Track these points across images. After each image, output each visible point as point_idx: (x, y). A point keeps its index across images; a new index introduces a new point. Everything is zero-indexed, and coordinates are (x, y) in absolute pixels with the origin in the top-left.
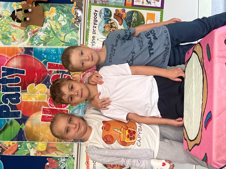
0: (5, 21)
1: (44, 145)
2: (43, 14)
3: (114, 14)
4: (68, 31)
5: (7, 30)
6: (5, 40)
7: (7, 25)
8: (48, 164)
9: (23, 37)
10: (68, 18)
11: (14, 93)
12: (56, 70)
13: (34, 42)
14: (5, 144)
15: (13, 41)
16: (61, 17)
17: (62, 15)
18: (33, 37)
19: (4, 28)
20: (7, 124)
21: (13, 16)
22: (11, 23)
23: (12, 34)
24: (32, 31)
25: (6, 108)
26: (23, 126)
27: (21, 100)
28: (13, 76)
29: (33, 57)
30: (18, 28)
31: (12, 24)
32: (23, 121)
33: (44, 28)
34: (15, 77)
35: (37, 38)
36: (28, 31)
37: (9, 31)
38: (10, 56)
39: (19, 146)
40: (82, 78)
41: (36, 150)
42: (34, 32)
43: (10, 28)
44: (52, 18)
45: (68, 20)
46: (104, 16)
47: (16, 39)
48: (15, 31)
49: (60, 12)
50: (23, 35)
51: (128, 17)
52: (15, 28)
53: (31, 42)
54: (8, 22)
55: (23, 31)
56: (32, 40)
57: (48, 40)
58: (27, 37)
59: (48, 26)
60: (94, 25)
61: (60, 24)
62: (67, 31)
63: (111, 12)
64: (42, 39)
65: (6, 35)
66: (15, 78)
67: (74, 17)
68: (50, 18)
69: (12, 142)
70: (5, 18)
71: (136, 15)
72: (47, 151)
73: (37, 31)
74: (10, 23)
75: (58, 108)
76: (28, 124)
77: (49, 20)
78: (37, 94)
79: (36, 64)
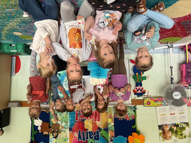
0: (58, 141)
1: (109, 119)
2: (54, 124)
6: (66, 140)
9: (65, 132)
11: (89, 134)
12: (78, 117)
14: (110, 136)
15: (67, 137)
18: (64, 128)
19: (61, 141)
20: (102, 136)
21: (56, 137)
23: (63, 137)
24: (62, 128)
25: (95, 137)
26: (102, 129)
27: (91, 131)
29: (73, 127)
32: (100, 129)
33: (60, 123)
36: (62, 130)
37: (62, 139)
38: (73, 137)
39: (110, 130)
41: (111, 122)
47: (65, 135)
50: (64, 132)
52: (61, 136)
55: (62, 133)
56: (66, 128)
57: (66, 121)
58: (65, 130)
64: (65, 124)
65: (64, 140)
69: (109, 133)
70: (56, 141)
72: (112, 118)
73: (62, 127)
75: (94, 115)
76: (101, 127)
78: (88, 124)
79: (76, 126)
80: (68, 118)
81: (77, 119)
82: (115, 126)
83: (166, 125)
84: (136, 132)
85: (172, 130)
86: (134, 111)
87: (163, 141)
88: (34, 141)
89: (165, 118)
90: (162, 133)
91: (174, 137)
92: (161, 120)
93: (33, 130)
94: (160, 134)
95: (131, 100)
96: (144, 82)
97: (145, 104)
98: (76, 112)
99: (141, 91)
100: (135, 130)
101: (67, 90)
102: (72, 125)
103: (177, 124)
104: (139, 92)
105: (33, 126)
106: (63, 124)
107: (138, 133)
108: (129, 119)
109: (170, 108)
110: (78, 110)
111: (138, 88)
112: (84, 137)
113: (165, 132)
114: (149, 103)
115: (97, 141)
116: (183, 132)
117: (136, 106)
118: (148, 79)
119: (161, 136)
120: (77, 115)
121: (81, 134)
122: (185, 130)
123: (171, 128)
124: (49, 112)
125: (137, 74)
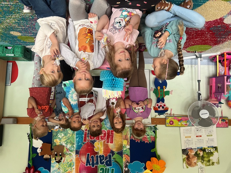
0: (61, 166)
1: (124, 141)
2: (58, 146)
6: (72, 165)
7: (64, 165)
8: (133, 139)
9: (70, 156)
10: (60, 133)
11: (99, 158)
12: (87, 137)
13: (73, 150)
14: (125, 161)
15: (72, 161)
16: (60, 136)
17: (58, 136)
18: (70, 150)
19: (65, 167)
20: (115, 161)
21: (59, 162)
24: (67, 151)
25: (106, 162)
26: (115, 153)
27: (102, 155)
30: (65, 159)
32: (113, 153)
33: (65, 145)
36: (66, 153)
37: (67, 163)
38: (80, 162)
39: (125, 154)
41: (127, 145)
43: (65, 163)
44: (60, 141)
48: (67, 160)
49: (56, 137)
52: (65, 161)
53: (73, 152)
55: (67, 156)
56: (71, 151)
57: (72, 142)
58: (70, 154)
59: (64, 143)
61: (63, 137)
62: (67, 133)
65: (69, 165)
67: (59, 130)
69: (124, 158)
70: (60, 166)
72: (127, 140)
73: (67, 149)
74: (63, 163)
75: (106, 135)
76: (114, 150)
77: (61, 143)
78: (99, 147)
79: (84, 148)
80: (74, 139)
81: (85, 140)
82: (130, 149)
83: (191, 149)
84: (156, 157)
85: (198, 155)
86: (154, 132)
87: (187, 167)
88: (31, 166)
89: (190, 141)
90: (186, 158)
91: (199, 164)
92: (185, 143)
93: (31, 153)
94: (184, 160)
95: (151, 118)
96: (166, 98)
97: (167, 123)
98: (85, 132)
99: (163, 108)
100: (155, 155)
101: (73, 104)
102: (79, 147)
103: (203, 149)
104: (161, 109)
105: (31, 148)
106: (69, 146)
107: (158, 158)
108: (148, 141)
109: (196, 129)
110: (87, 129)
111: (159, 104)
112: (93, 162)
113: (189, 157)
114: (171, 123)
115: (109, 167)
116: (211, 158)
117: (156, 125)
118: (172, 94)
119: (185, 162)
120: (85, 135)
121: (90, 158)
122: (214, 156)
123: (196, 153)
124: (52, 131)
125: (159, 88)
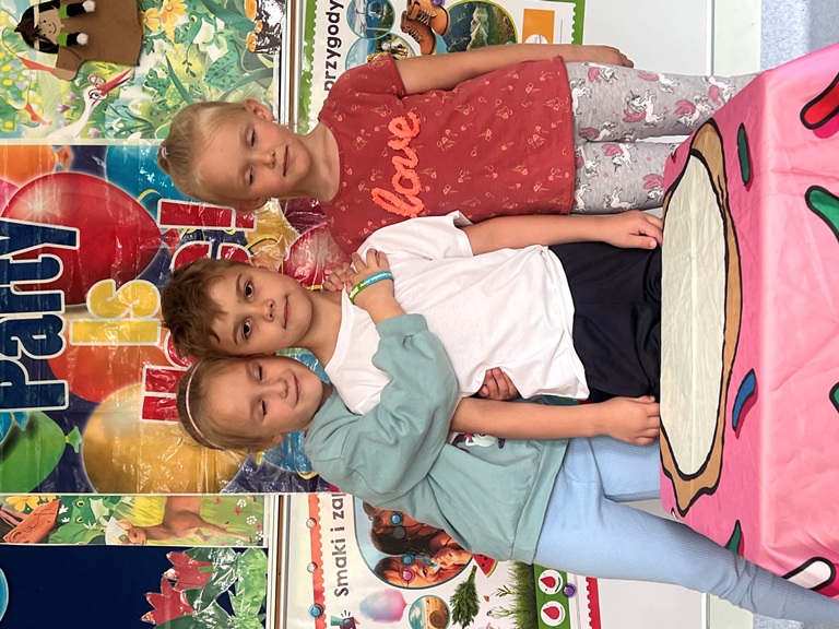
1: (155, 503)
3: (403, 15)
4: (232, 82)
5: (8, 83)
7: (5, 63)
8: (170, 573)
9: (66, 108)
10: (231, 32)
11: (39, 315)
12: (193, 229)
13: (107, 126)
14: (13, 506)
15: (28, 124)
16: (206, 31)
17: (209, 20)
18: (104, 105)
20: (16, 429)
22: (21, 54)
23: (25, 95)
24: (100, 83)
25: (8, 371)
26: (75, 437)
27: (64, 340)
28: (34, 255)
29: (105, 183)
30: (46, 72)
31: (22, 59)
32: (75, 417)
33: (142, 71)
34: (41, 256)
35: (119, 111)
36: (85, 82)
37: (14, 84)
38: (22, 177)
39: (63, 510)
40: (288, 257)
41: (128, 523)
42: (107, 88)
43: (16, 76)
44: (171, 35)
45: (233, 41)
46: (364, 22)
47: (39, 113)
48: (36, 85)
49: (202, 9)
50: (67, 98)
51: (454, 27)
52: (34, 74)
53: (94, 126)
54: (10, 53)
56: (99, 118)
57: (160, 117)
58: (79, 106)
59: (159, 64)
60: (328, 57)
61: (204, 55)
62: (228, 80)
63: (390, 7)
64: (138, 113)
65: (4, 101)
66: (39, 260)
67: (253, 29)
68: (163, 35)
69: (35, 497)
71: (486, 16)
72: (166, 526)
73: (115, 84)
74: (15, 57)
76: (95, 428)
77: (161, 40)
78: (124, 317)
79: (115, 206)
81: (173, 213)
82: (98, 552)
102: (128, 169)
106: (135, 98)
120: (210, 217)
121: (44, 250)
